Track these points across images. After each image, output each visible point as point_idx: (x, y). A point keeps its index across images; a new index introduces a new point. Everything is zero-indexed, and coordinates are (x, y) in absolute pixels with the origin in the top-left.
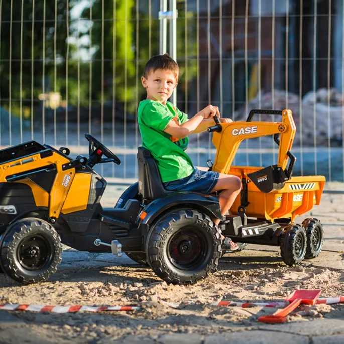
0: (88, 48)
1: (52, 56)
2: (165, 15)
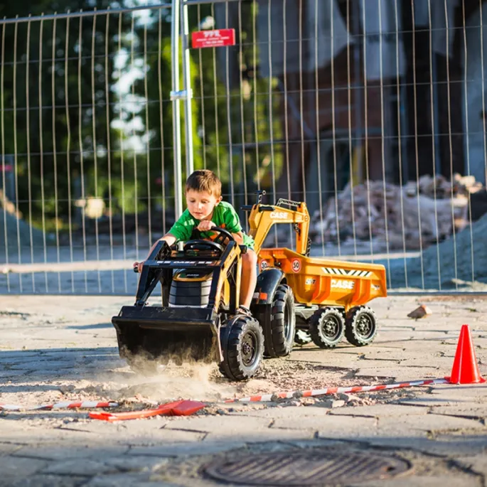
0: (141, 134)
1: (90, 148)
2: (178, 95)
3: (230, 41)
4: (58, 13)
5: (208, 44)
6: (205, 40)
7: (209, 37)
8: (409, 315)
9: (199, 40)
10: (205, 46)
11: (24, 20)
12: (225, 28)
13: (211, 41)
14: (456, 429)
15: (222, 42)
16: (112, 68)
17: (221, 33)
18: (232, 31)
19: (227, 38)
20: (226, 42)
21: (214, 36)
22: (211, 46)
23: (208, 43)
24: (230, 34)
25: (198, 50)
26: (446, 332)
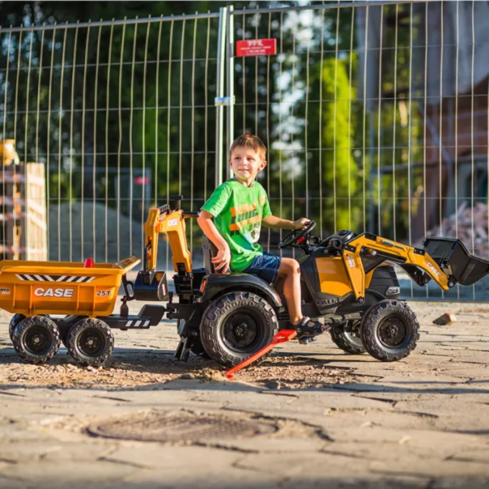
2: (222, 101)
3: (272, 50)
4: (116, 19)
5: (251, 53)
6: (248, 48)
7: (252, 46)
8: (434, 322)
9: (243, 49)
10: (248, 55)
11: (84, 25)
12: (267, 37)
13: (254, 50)
14: (361, 408)
15: (264, 51)
16: (273, 90)
17: (263, 43)
18: (273, 41)
19: (269, 47)
20: (267, 51)
21: (257, 45)
22: (253, 55)
23: (252, 51)
24: (271, 43)
25: (242, 58)
26: (453, 336)
